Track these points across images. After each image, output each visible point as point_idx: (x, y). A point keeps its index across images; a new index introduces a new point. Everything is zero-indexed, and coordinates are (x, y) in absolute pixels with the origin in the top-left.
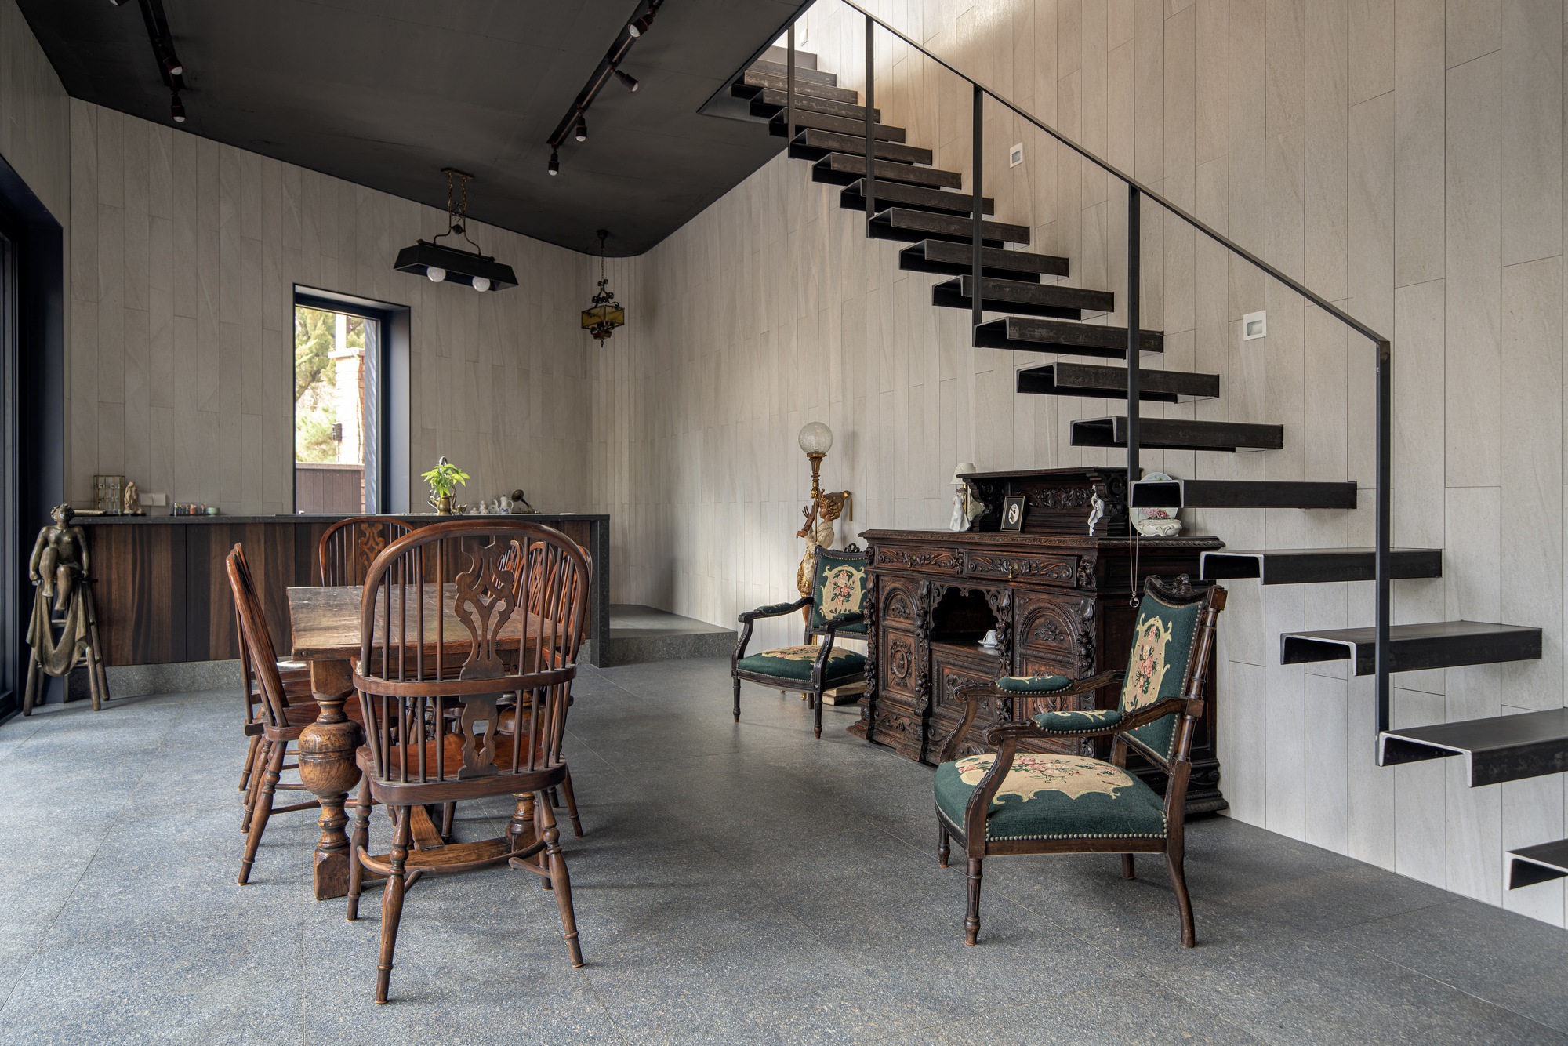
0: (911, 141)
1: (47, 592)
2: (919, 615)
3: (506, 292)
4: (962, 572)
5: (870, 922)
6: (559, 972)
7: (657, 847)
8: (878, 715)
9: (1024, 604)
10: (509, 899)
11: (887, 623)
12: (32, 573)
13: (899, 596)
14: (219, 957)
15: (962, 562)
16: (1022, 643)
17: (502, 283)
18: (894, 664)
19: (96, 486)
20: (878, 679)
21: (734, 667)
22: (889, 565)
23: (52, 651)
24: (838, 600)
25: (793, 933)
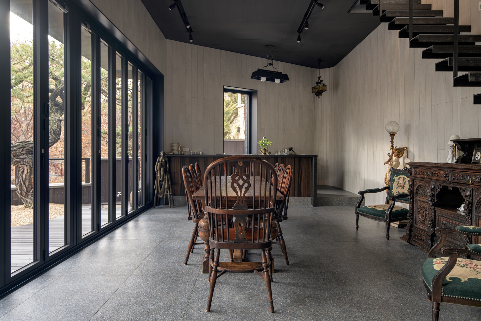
0: (434, 8)
1: (158, 175)
2: (430, 196)
3: (286, 83)
4: (449, 180)
5: (390, 318)
6: (265, 313)
7: (314, 273)
8: (413, 234)
9: (478, 194)
10: (258, 283)
11: (417, 198)
12: (156, 170)
13: (422, 188)
14: (171, 286)
15: (449, 176)
16: (476, 211)
17: (285, 80)
18: (420, 215)
19: (172, 146)
20: (413, 220)
21: (356, 210)
22: (418, 176)
23: (160, 191)
24: (399, 188)
25: (355, 316)
